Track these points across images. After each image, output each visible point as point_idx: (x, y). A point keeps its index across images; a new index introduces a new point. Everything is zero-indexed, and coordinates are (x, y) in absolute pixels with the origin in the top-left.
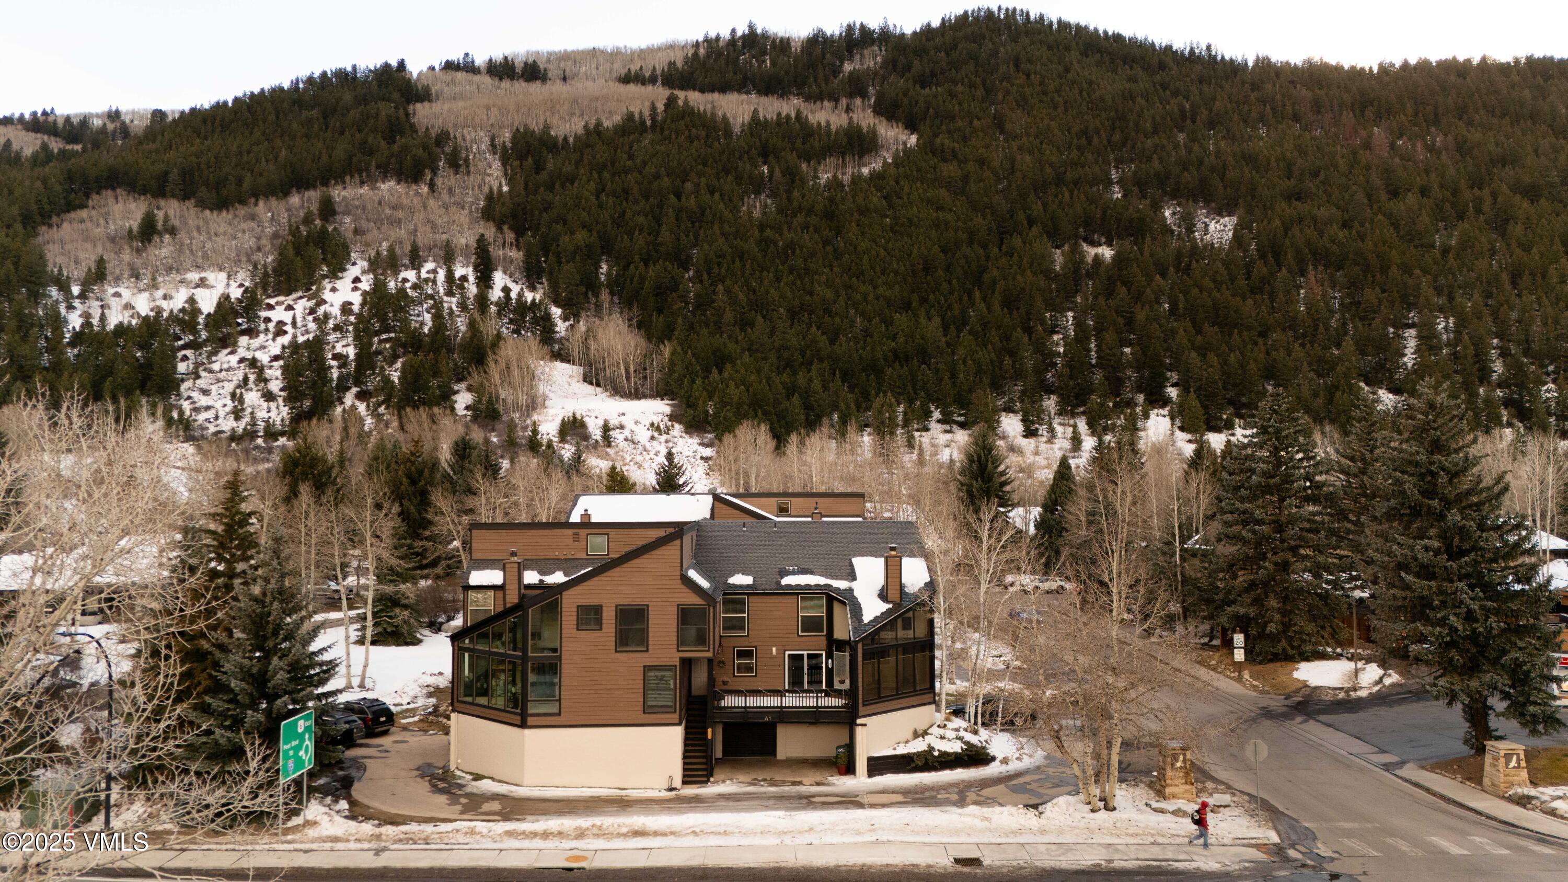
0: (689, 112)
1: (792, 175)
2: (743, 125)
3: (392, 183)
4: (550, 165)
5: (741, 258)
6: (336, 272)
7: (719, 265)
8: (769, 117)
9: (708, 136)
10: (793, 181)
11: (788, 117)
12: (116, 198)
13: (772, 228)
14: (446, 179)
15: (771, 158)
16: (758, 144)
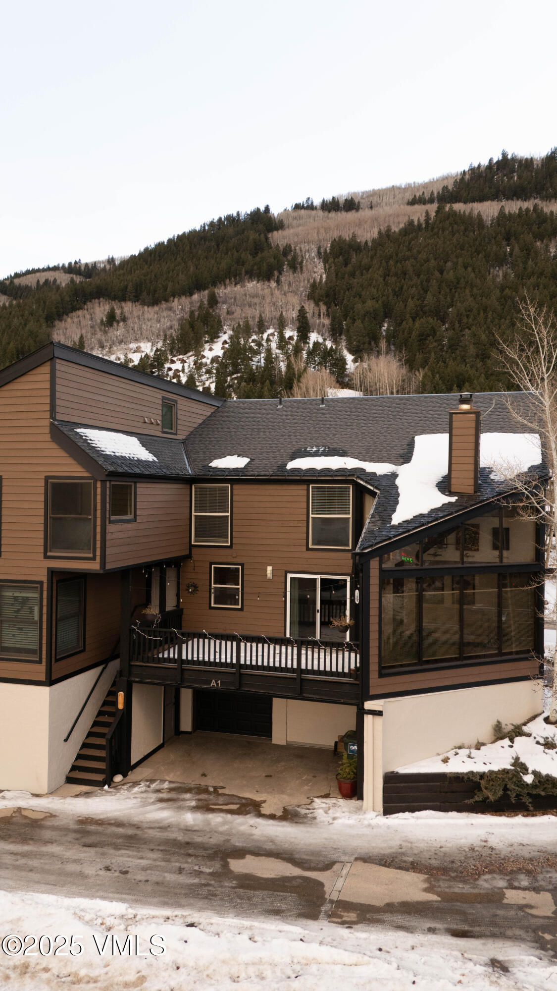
0: (453, 214)
1: (528, 251)
2: (492, 220)
3: (255, 282)
4: (354, 260)
5: (485, 311)
6: (214, 338)
7: (468, 316)
8: (512, 212)
9: (466, 230)
10: (528, 254)
11: (527, 210)
12: (100, 304)
13: (510, 288)
14: (287, 276)
15: (513, 240)
16: (503, 231)
